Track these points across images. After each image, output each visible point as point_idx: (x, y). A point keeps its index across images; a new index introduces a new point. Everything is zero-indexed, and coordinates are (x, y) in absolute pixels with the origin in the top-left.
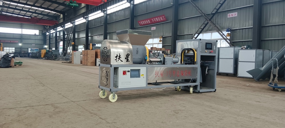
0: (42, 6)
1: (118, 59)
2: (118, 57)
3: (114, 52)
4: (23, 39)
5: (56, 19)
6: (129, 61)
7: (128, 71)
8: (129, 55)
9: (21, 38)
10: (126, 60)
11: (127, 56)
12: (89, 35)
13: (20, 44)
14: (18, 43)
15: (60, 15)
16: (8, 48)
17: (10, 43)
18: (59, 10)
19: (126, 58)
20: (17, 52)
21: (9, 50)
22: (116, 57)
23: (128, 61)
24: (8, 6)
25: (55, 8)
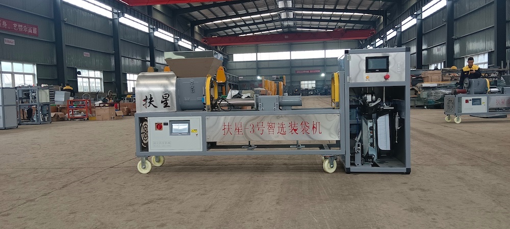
0: (348, 8)
1: (148, 104)
2: (148, 101)
3: (141, 93)
4: (327, 66)
5: (375, 27)
6: (169, 106)
7: (166, 124)
8: (167, 95)
9: (325, 64)
10: (163, 105)
11: (165, 98)
12: (424, 47)
13: (323, 75)
14: (320, 73)
15: (380, 18)
16: (306, 82)
17: (309, 74)
18: (377, 9)
19: (162, 102)
20: (319, 87)
21: (308, 84)
22: (145, 100)
23: (166, 106)
24: (300, 17)
25: (369, 8)
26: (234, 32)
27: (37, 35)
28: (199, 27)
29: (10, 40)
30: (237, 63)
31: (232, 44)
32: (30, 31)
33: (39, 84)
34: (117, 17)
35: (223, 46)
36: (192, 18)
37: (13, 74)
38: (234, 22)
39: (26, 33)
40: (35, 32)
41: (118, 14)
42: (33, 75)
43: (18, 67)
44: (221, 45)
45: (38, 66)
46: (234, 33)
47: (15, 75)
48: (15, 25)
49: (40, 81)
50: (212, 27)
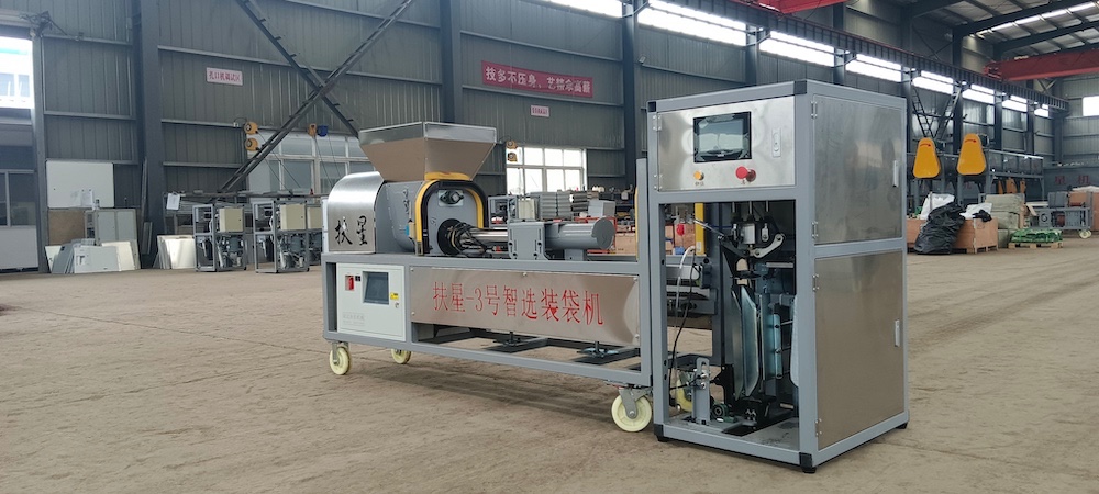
26: (1083, 40)
27: (589, 96)
28: (978, 38)
29: (540, 108)
30: (1092, 121)
31: (1077, 72)
32: (578, 89)
33: (590, 187)
34: (755, 42)
35: (1053, 78)
36: (956, 19)
37: (544, 169)
38: (1076, 15)
39: (570, 94)
40: (586, 87)
41: (758, 34)
42: (581, 169)
43: (554, 156)
44: (1046, 76)
45: (589, 152)
46: (1081, 44)
47: (548, 171)
48: (551, 80)
49: (592, 181)
50: (1016, 33)
